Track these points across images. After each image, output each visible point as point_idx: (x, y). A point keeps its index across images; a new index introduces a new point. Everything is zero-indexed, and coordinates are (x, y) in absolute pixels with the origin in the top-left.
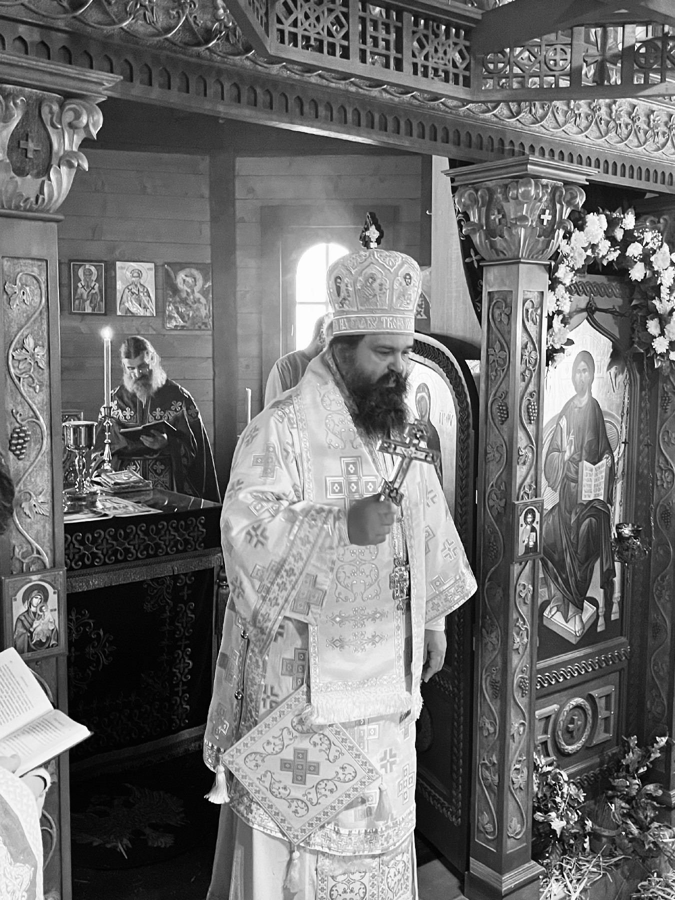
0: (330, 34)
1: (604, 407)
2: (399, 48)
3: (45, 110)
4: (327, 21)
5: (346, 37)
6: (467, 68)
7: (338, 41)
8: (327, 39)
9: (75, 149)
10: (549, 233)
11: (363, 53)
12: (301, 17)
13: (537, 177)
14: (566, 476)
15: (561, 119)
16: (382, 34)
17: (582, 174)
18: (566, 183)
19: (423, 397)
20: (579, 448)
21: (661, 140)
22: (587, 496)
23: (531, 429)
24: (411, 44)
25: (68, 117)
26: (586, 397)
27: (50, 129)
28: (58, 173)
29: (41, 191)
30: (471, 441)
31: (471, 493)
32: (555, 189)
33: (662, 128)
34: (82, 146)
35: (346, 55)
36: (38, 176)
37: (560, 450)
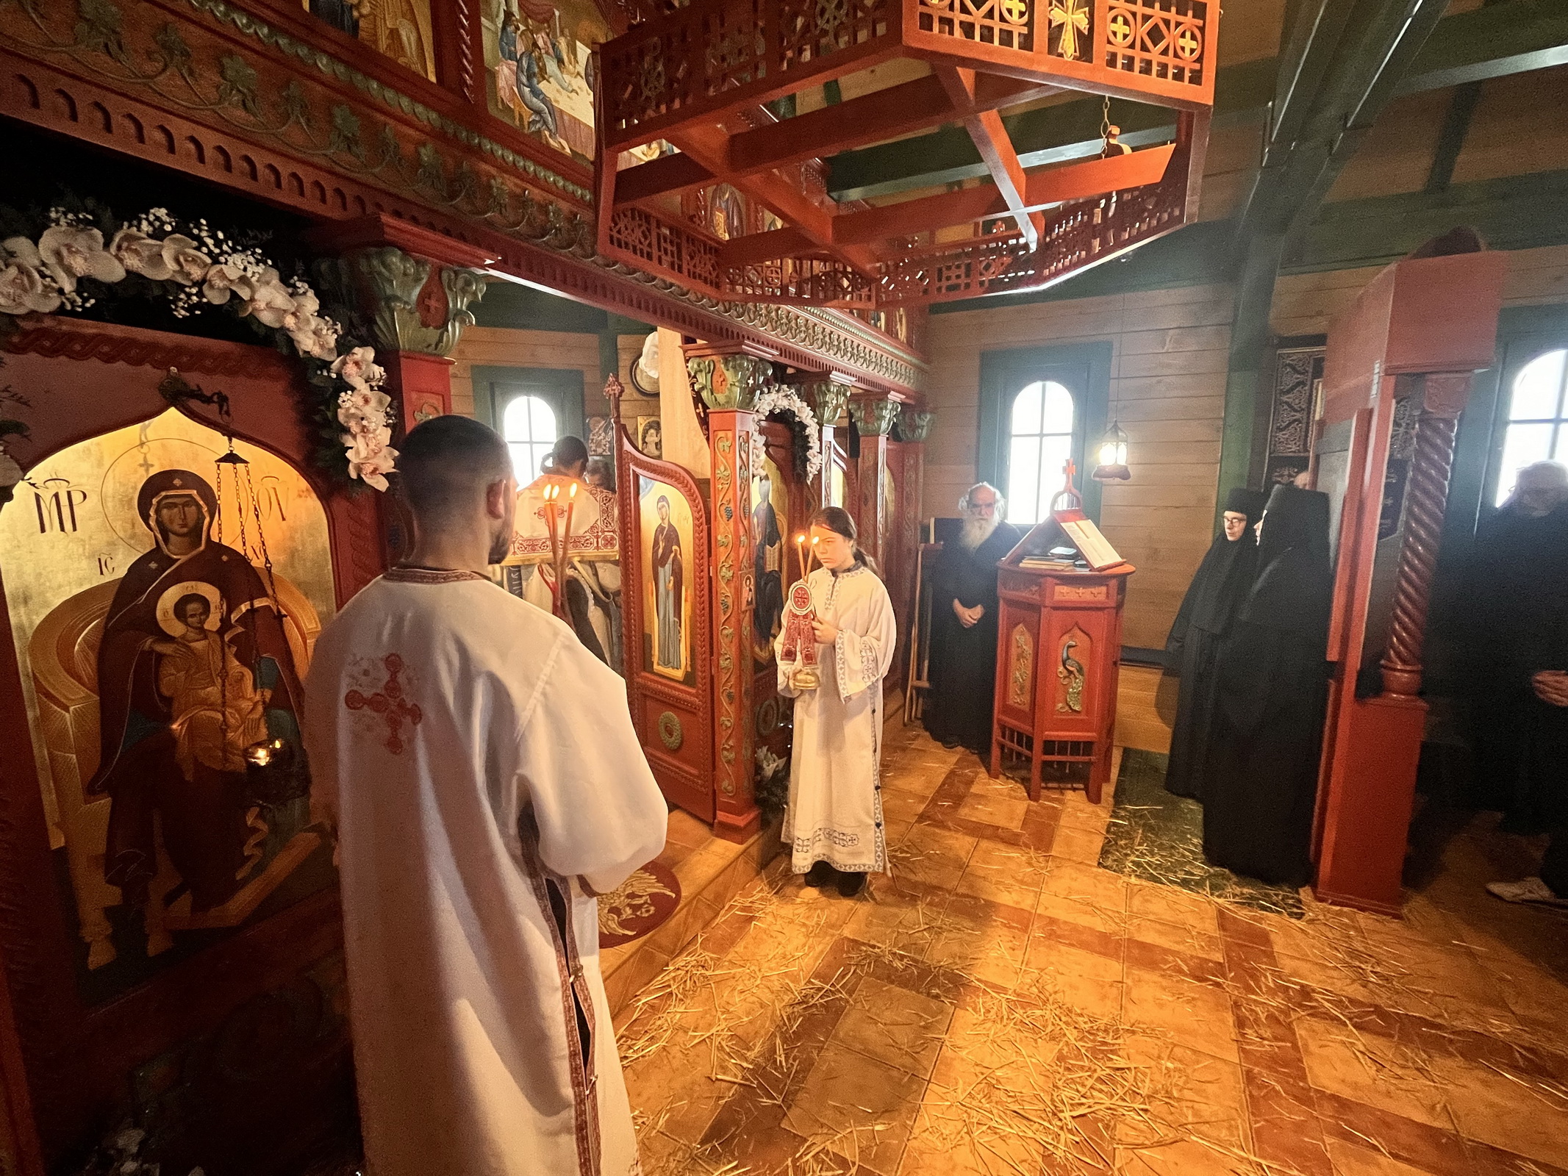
0: (641, 243)
1: (776, 511)
2: (680, 258)
3: (445, 275)
4: (638, 233)
5: (650, 245)
6: (717, 277)
7: (646, 249)
8: (639, 246)
9: (464, 308)
10: (752, 392)
11: (660, 258)
12: (623, 229)
13: (747, 354)
14: (758, 555)
15: (752, 316)
16: (669, 248)
17: (771, 354)
18: (762, 359)
19: (663, 506)
20: (764, 537)
21: (803, 335)
22: (769, 568)
23: (746, 523)
24: (686, 257)
25: (460, 283)
26: (766, 503)
27: (447, 291)
28: (454, 327)
29: (440, 340)
30: (705, 534)
31: (706, 569)
32: (756, 362)
33: (803, 329)
34: (469, 308)
35: (649, 257)
36: (436, 328)
37: (755, 539)
